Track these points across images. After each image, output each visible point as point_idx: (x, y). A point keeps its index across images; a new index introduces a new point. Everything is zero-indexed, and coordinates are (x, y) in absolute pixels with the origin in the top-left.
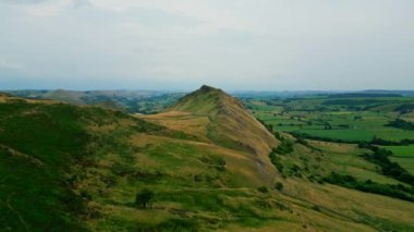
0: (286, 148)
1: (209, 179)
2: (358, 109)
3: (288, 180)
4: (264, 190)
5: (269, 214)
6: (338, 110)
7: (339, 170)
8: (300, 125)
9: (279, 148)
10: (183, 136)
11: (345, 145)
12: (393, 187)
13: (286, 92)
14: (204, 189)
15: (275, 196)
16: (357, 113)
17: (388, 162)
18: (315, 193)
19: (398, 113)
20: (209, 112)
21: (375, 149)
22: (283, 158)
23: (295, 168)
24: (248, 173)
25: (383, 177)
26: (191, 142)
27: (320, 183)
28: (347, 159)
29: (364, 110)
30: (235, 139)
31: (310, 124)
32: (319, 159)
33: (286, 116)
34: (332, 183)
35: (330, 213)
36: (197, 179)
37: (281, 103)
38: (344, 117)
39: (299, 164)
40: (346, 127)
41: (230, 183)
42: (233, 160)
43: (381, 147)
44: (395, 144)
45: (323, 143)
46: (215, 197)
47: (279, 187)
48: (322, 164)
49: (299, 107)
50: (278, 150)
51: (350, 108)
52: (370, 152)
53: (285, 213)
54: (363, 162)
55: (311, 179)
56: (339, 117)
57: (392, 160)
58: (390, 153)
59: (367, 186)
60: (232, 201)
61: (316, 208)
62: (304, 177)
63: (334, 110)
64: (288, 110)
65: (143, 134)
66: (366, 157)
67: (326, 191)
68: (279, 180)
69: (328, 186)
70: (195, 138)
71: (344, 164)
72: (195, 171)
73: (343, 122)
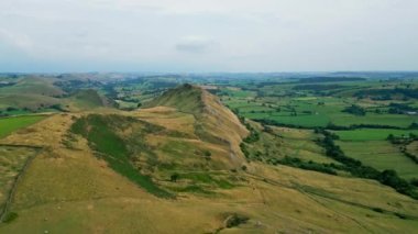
0: (253, 138)
1: (202, 166)
2: (323, 95)
3: (252, 163)
4: (234, 171)
5: (236, 183)
6: (305, 96)
7: (292, 153)
8: (270, 112)
9: (248, 138)
10: (178, 134)
11: (304, 131)
12: (326, 165)
13: (260, 74)
14: (200, 172)
15: (241, 174)
16: (321, 99)
17: (332, 146)
18: (269, 171)
19: (356, 98)
20: (193, 110)
21: (327, 134)
22: (250, 146)
23: (258, 154)
24: (225, 161)
25: (324, 158)
26: (185, 140)
27: (274, 164)
28: (302, 144)
29: (328, 95)
30: (215, 135)
31: (278, 110)
32: (278, 145)
33: (259, 103)
34: (284, 164)
35: (274, 183)
36: (195, 166)
37: (255, 87)
38: (309, 103)
39: (262, 150)
40: (309, 113)
41: (214, 167)
42: (215, 152)
43: (332, 132)
44: (345, 129)
45: (286, 129)
46: (207, 175)
47: (244, 168)
48: (280, 149)
49: (272, 93)
50: (247, 140)
51: (317, 94)
52: (322, 137)
53: (244, 183)
54: (314, 146)
55: (268, 161)
56: (304, 102)
57: (336, 143)
58: (337, 138)
59: (308, 165)
60: (217, 177)
61: (265, 181)
62: (264, 160)
63: (301, 96)
64: (261, 95)
65: (151, 135)
66: (318, 142)
67: (277, 170)
68: (245, 164)
69: (279, 167)
70: (187, 136)
71: (299, 148)
72: (192, 161)
73: (307, 108)
